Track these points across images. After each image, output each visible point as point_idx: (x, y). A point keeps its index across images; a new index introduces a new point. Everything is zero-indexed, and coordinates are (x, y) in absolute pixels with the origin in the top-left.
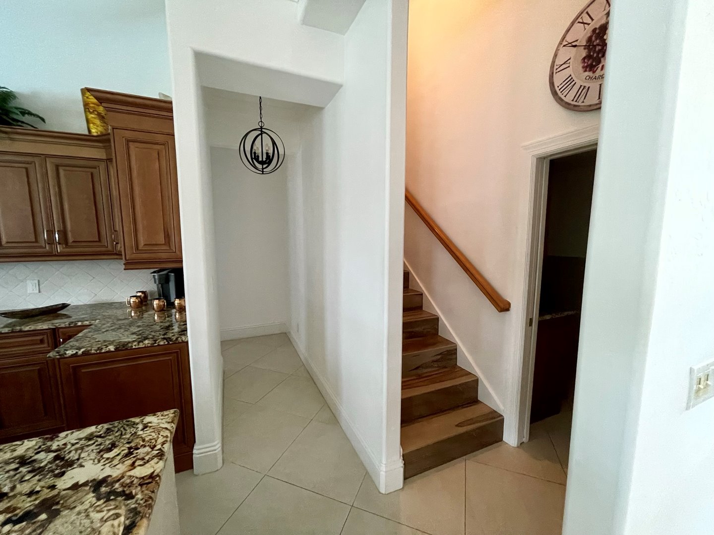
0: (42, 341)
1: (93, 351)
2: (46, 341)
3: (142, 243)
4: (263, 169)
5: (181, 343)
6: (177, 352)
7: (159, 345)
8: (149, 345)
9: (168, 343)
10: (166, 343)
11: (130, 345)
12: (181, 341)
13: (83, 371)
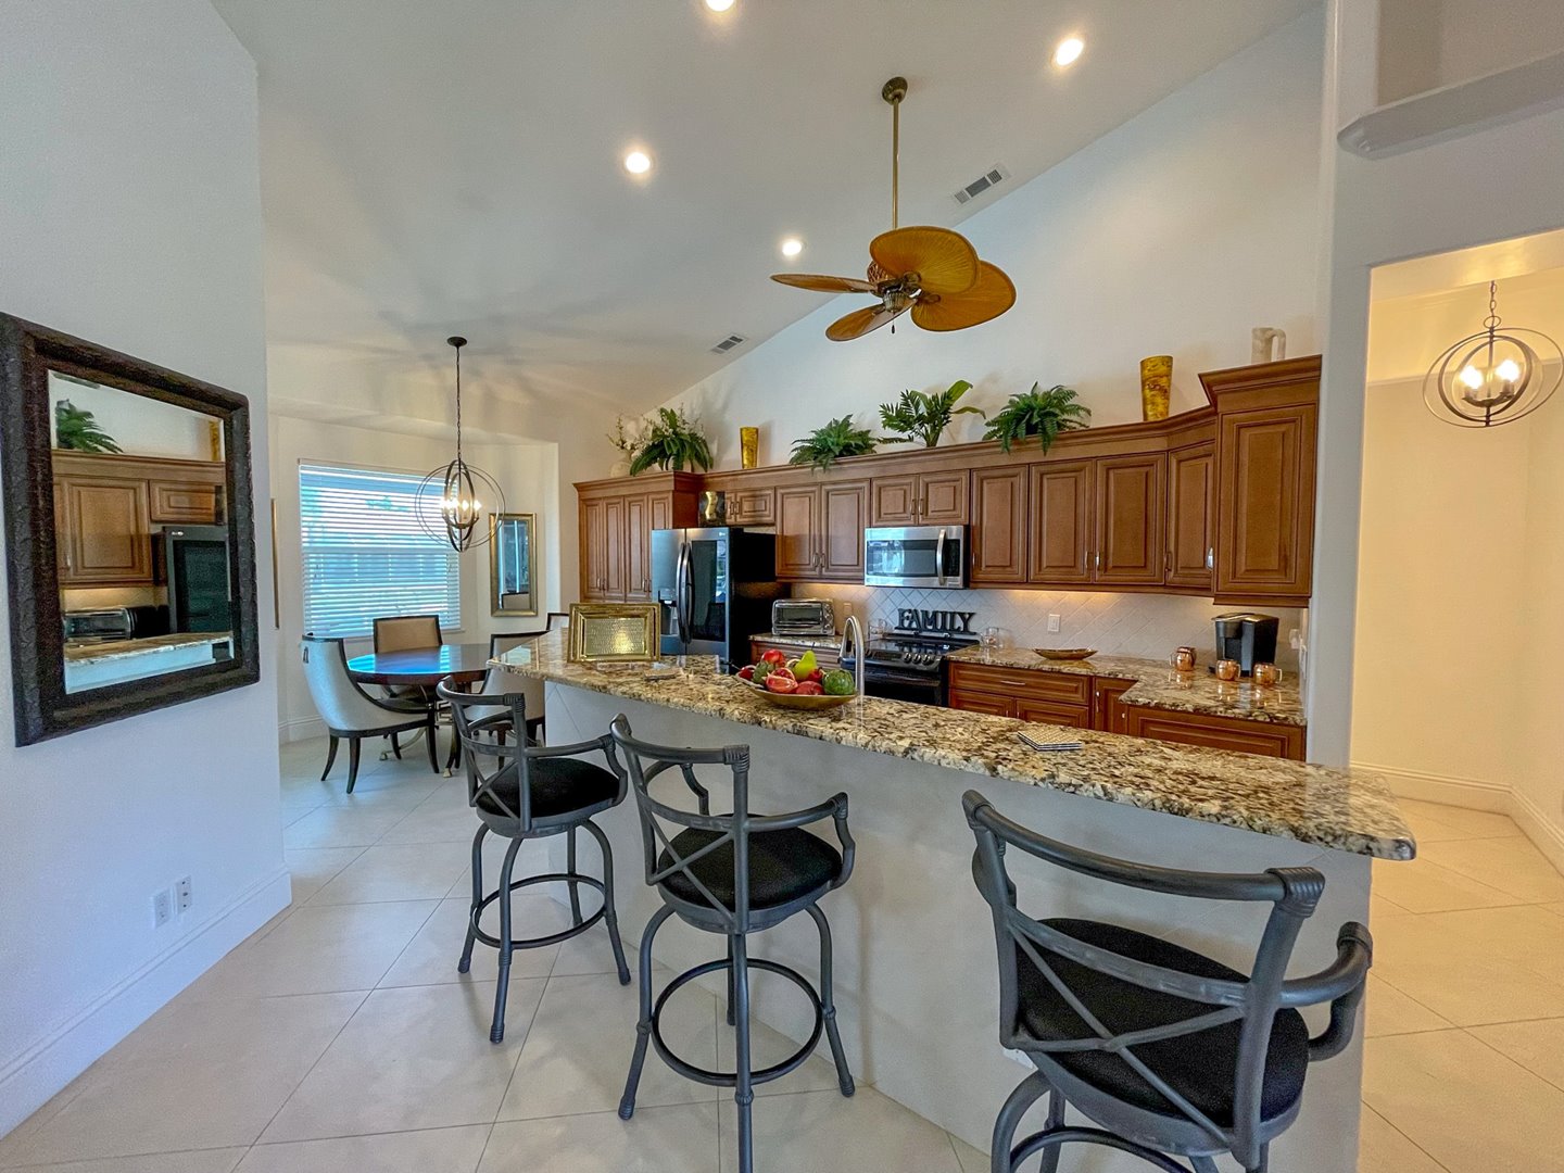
0: (1076, 690)
1: (1167, 707)
2: (1080, 690)
3: (1242, 568)
4: (1488, 416)
5: (1292, 726)
6: (1283, 740)
7: (1255, 721)
8: (1241, 716)
9: (1272, 721)
10: (1268, 720)
11: (1214, 709)
12: (1292, 723)
13: (1153, 729)
